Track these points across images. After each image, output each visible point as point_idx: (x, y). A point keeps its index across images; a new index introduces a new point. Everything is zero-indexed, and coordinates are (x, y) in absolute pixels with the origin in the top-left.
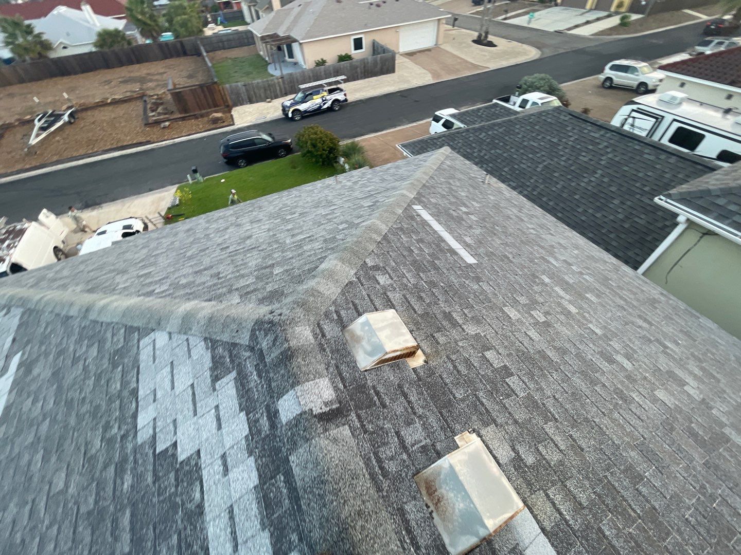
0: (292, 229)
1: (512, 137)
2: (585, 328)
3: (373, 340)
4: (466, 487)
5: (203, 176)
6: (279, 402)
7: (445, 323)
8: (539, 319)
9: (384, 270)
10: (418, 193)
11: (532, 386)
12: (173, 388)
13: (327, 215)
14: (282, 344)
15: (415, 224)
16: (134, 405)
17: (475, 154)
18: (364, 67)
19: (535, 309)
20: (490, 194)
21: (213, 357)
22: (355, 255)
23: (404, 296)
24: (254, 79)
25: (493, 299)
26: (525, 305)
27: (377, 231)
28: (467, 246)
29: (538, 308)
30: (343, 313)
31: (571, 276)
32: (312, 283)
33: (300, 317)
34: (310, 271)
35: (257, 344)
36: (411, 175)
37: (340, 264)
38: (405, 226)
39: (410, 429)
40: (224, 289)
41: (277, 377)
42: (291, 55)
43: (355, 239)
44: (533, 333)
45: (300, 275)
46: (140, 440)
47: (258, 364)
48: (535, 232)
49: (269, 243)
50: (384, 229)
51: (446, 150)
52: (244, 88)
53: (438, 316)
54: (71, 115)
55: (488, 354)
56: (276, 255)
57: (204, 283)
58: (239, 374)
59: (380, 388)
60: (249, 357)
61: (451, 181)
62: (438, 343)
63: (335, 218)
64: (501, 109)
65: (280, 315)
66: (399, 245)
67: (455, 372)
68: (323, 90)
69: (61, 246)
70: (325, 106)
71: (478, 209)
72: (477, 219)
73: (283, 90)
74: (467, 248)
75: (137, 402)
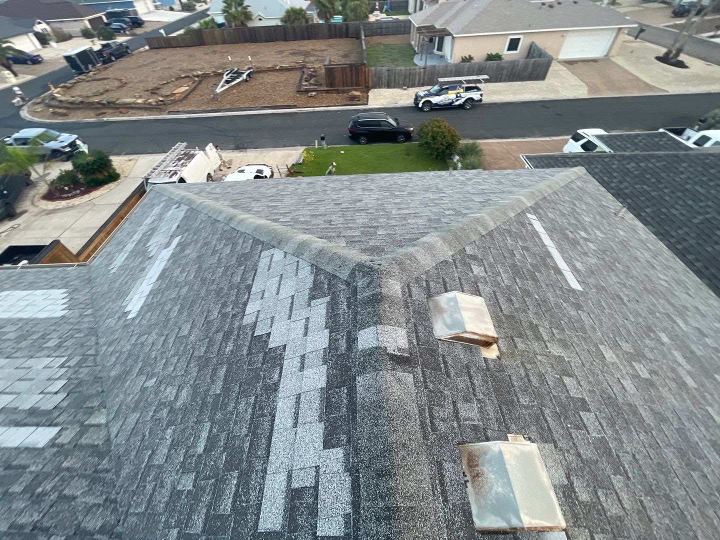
0: (399, 203)
1: (671, 175)
2: (700, 408)
3: (455, 315)
4: (510, 477)
5: (328, 145)
6: (360, 332)
7: (528, 332)
8: (640, 373)
9: (480, 262)
10: (537, 204)
11: (609, 432)
12: (278, 294)
13: (435, 199)
14: (375, 288)
15: (524, 231)
16: (246, 297)
17: (613, 185)
18: (512, 69)
19: (639, 362)
20: (620, 229)
21: (315, 281)
22: (457, 239)
23: (494, 292)
24: (398, 66)
25: (589, 332)
26: (627, 353)
27: (484, 225)
28: (575, 270)
29: (643, 362)
30: (432, 284)
31: (701, 347)
32: (411, 250)
33: (394, 273)
34: (410, 240)
35: (354, 281)
36: (533, 185)
37: (441, 242)
38: (514, 230)
39: (467, 406)
40: (334, 234)
41: (363, 313)
42: (440, 48)
43: (461, 225)
44: (628, 383)
45: (401, 241)
46: (245, 322)
47: (350, 298)
48: (666, 285)
49: (377, 210)
50: (492, 225)
51: (580, 170)
52: (387, 72)
53: (523, 323)
54: (248, 75)
55: (567, 380)
56: (381, 220)
57: (319, 225)
58: (332, 299)
59: (449, 360)
60: (344, 290)
61: (577, 203)
62: (516, 347)
63: (443, 204)
64: (669, 140)
65: (380, 265)
66: (502, 245)
67: (526, 380)
68: (460, 87)
69: (212, 174)
70: (457, 103)
71: (600, 239)
72: (595, 248)
73: (421, 81)
74: (575, 273)
75: (249, 295)
